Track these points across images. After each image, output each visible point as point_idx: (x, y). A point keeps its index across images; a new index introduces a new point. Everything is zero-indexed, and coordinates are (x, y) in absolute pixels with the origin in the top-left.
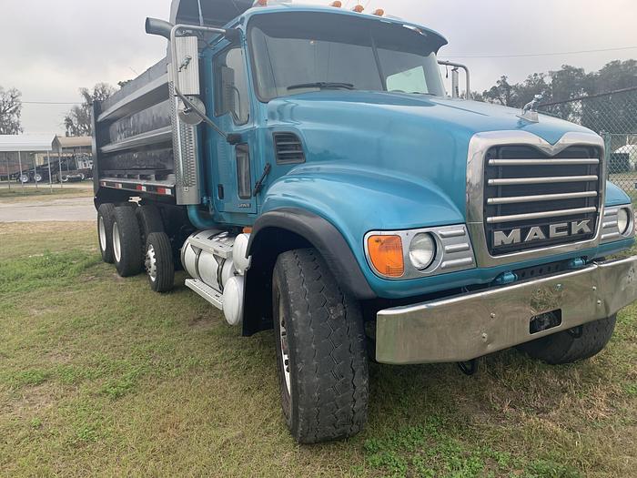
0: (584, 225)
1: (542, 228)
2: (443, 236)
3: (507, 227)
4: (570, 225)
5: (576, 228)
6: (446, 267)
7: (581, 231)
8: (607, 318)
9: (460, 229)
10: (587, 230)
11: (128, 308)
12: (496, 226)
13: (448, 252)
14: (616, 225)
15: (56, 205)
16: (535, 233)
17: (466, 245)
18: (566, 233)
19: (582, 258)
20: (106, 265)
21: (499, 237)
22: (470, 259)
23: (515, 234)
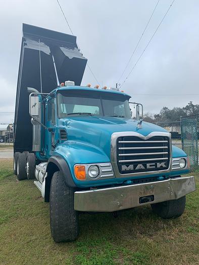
0: (163, 164)
1: (143, 165)
2: (101, 167)
3: (127, 164)
4: (156, 164)
5: (159, 165)
6: (102, 177)
7: (162, 166)
8: (176, 200)
9: (108, 164)
10: (164, 166)
11: (16, 192)
12: (123, 163)
13: (103, 172)
14: (179, 165)
15: (5, 151)
16: (140, 166)
17: (111, 170)
18: (154, 167)
19: (163, 176)
20: (15, 176)
21: (124, 168)
22: (112, 175)
23: (131, 167)
